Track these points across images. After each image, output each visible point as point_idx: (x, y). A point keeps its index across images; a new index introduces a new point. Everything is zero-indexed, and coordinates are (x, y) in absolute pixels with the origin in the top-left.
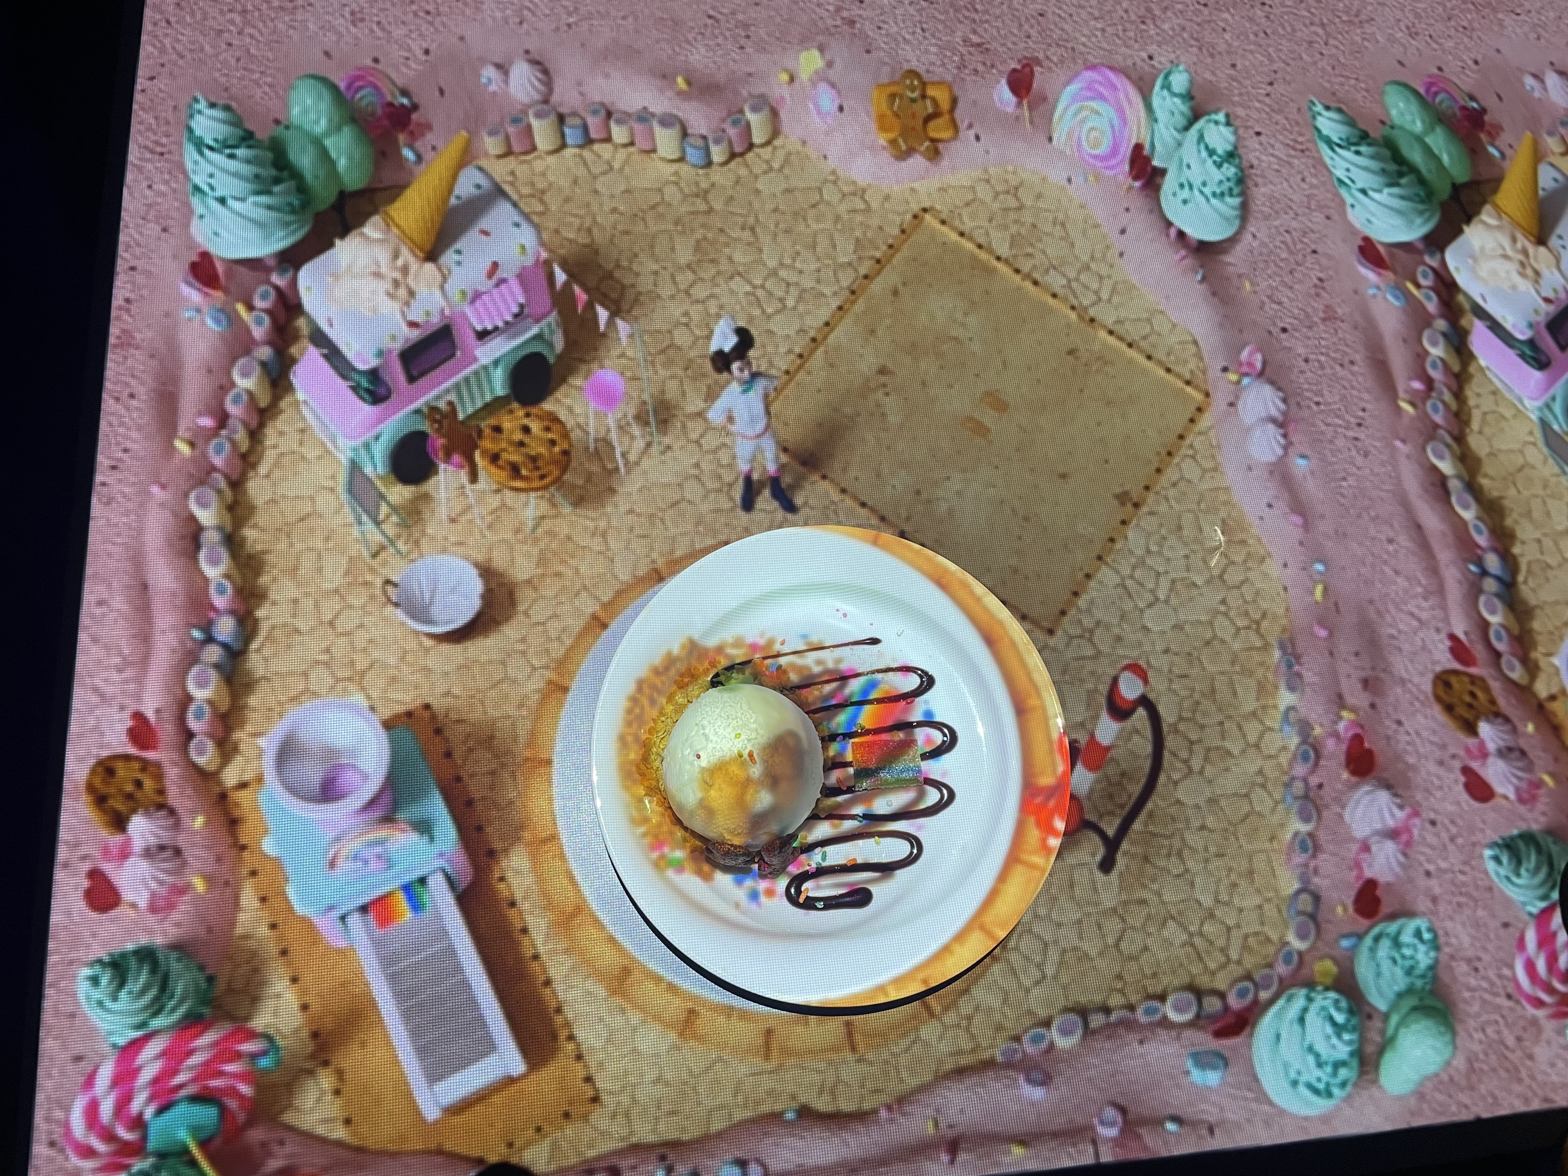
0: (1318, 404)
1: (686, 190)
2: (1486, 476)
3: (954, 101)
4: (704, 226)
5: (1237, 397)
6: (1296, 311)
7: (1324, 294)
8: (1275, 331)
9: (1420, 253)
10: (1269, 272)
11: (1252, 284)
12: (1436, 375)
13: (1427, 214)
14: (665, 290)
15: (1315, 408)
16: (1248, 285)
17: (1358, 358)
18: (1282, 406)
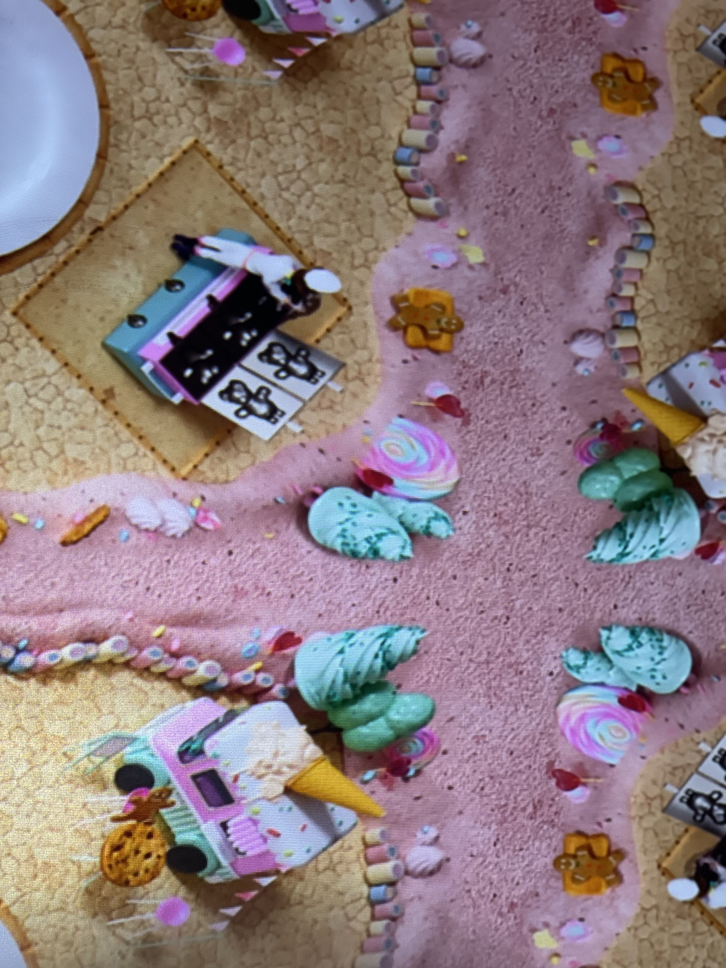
0: (168, 561)
1: (376, 143)
2: (96, 677)
3: (437, 352)
4: (348, 148)
5: (181, 501)
6: (245, 567)
7: (258, 593)
8: (231, 546)
9: (286, 682)
10: (279, 555)
11: (271, 539)
12: (182, 663)
13: (317, 698)
14: (300, 110)
15: (166, 558)
16: (270, 536)
17: (202, 603)
18: (170, 533)
